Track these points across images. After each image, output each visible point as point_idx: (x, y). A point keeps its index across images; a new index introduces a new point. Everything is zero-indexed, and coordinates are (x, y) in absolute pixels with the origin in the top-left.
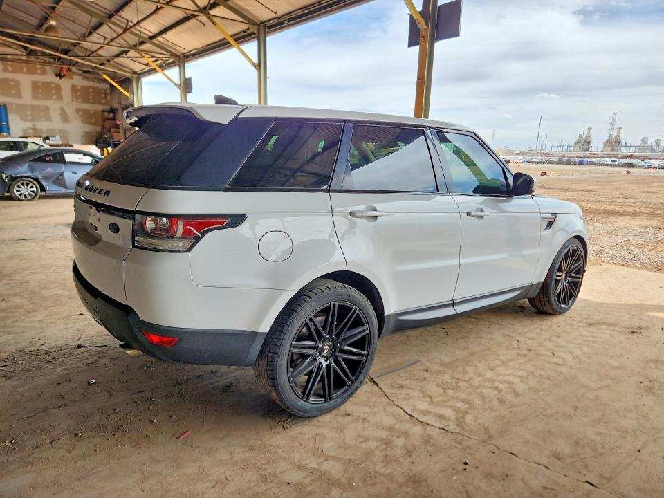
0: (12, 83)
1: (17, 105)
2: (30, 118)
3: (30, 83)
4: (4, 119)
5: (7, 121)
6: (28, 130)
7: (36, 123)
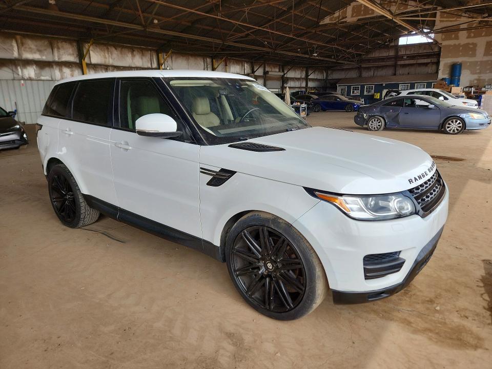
0: (471, 46)
1: (470, 62)
2: (478, 71)
3: (485, 43)
4: (457, 74)
5: (459, 76)
6: (473, 81)
7: (482, 75)
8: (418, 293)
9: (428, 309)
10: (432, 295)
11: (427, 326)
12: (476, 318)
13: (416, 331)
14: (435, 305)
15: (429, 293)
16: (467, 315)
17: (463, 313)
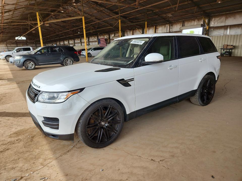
8: (39, 137)
9: (32, 134)
10: (34, 139)
11: (29, 131)
12: (13, 142)
13: (30, 128)
14: (30, 137)
15: (36, 139)
16: (17, 141)
17: (19, 141)
